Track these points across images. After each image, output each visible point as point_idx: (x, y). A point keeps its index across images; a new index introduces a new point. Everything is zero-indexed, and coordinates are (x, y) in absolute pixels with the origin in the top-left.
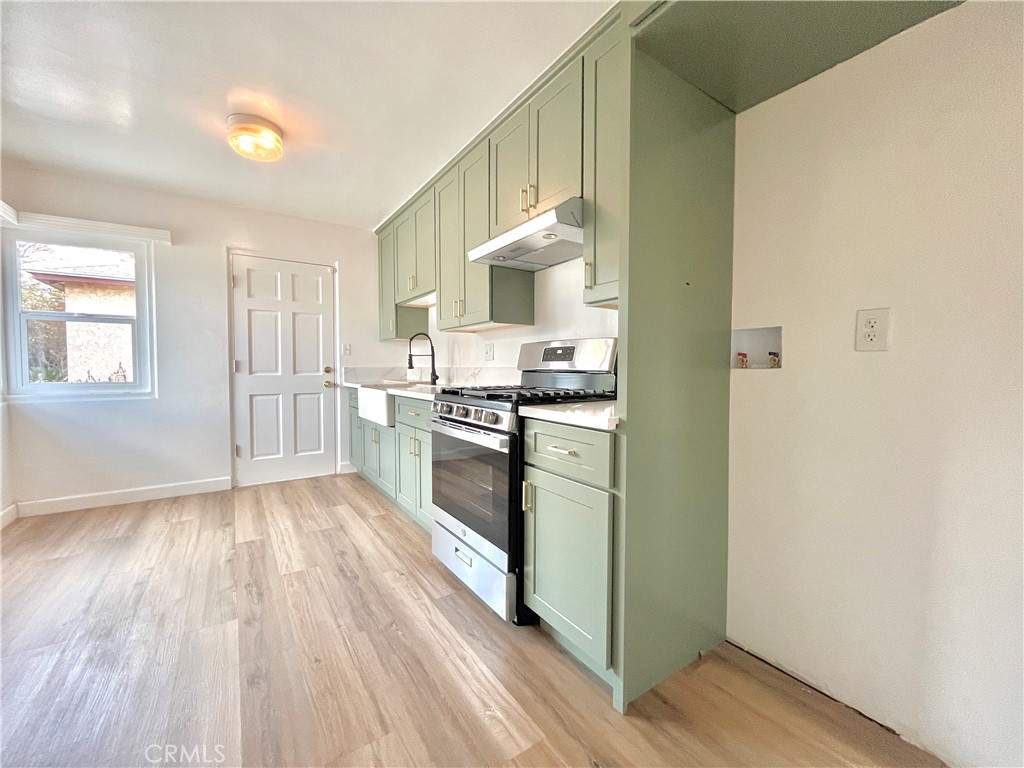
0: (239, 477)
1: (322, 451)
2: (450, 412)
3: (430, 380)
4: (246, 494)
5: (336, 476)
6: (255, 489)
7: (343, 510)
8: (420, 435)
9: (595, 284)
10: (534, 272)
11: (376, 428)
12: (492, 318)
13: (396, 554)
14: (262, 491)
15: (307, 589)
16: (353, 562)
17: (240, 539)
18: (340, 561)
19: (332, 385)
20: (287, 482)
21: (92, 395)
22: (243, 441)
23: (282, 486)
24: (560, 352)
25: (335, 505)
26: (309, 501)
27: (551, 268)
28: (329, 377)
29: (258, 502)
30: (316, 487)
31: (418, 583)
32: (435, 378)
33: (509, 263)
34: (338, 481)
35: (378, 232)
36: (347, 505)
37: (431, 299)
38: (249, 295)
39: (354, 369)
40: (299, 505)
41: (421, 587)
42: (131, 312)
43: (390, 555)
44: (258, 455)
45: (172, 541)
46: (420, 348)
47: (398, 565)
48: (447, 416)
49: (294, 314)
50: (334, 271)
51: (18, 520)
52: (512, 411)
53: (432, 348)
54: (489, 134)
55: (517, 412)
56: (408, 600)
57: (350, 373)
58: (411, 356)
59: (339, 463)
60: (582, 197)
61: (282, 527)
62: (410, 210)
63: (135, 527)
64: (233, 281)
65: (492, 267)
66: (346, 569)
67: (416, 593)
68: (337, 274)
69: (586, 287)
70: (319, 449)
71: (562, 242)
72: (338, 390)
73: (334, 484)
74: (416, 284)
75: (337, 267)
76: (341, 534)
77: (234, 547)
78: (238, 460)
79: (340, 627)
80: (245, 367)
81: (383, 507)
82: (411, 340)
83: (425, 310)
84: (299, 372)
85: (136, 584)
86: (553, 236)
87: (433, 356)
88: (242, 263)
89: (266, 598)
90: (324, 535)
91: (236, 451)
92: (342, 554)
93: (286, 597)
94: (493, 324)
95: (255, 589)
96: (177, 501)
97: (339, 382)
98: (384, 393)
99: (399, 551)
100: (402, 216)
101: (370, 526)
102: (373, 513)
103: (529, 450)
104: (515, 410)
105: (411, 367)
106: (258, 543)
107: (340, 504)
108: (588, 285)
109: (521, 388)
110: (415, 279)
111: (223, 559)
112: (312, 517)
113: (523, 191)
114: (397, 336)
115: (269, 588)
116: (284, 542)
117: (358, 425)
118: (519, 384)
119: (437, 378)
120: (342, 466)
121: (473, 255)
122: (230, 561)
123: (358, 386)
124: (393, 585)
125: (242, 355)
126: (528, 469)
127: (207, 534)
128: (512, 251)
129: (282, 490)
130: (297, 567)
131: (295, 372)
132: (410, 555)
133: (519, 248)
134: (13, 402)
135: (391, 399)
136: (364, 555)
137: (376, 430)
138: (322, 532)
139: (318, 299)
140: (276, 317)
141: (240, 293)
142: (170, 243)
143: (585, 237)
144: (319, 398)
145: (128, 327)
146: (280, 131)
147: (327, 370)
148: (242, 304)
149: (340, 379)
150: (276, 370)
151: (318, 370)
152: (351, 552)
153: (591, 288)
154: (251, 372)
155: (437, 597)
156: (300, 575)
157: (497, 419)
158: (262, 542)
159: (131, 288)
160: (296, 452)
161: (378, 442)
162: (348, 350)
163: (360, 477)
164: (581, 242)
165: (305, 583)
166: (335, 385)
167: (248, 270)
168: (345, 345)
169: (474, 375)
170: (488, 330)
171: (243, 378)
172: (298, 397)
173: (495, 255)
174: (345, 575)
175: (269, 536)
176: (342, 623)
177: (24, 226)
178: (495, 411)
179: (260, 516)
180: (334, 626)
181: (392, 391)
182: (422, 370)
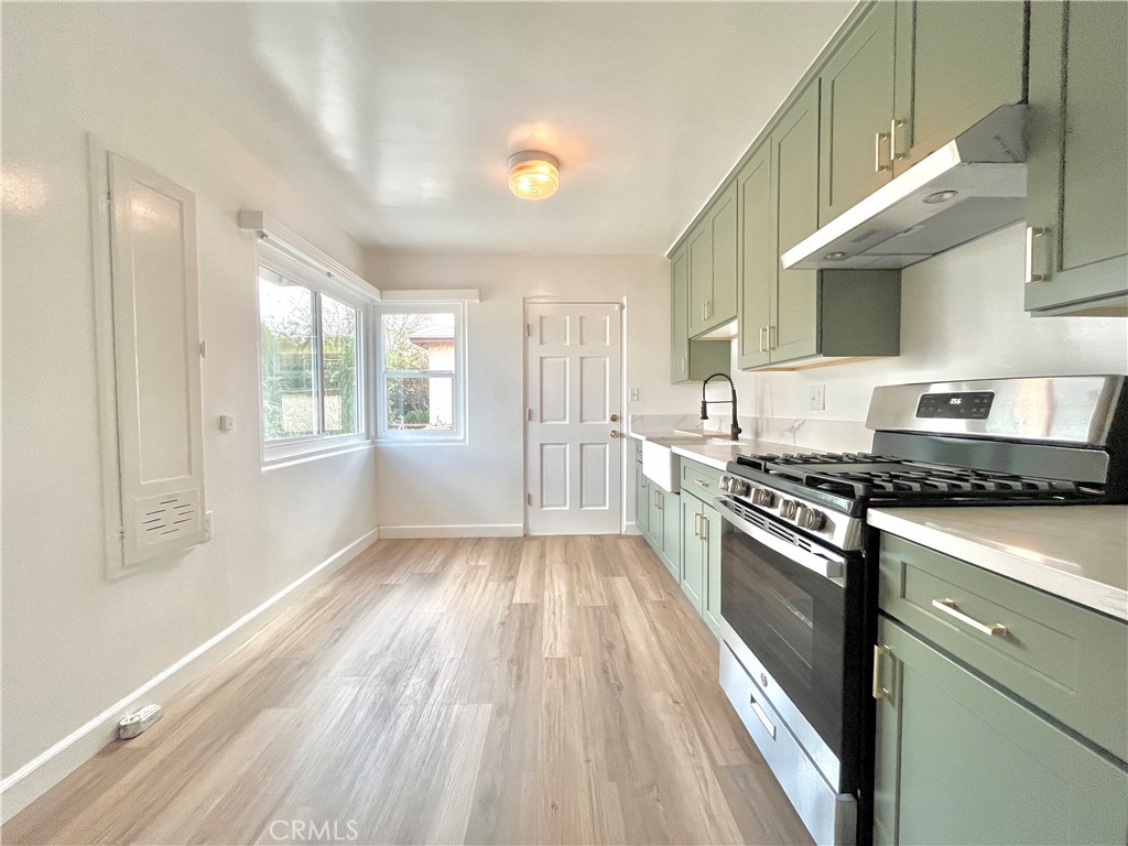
0: (531, 526)
1: (607, 508)
2: (747, 493)
3: (729, 432)
4: (535, 544)
5: (620, 536)
6: (543, 540)
7: (621, 584)
8: (708, 512)
9: (1061, 268)
10: (898, 270)
11: (660, 492)
12: (821, 350)
13: (672, 666)
14: (548, 543)
15: (565, 686)
16: (620, 663)
17: (517, 600)
18: (607, 655)
19: (617, 435)
20: (573, 537)
21: (425, 441)
22: (534, 491)
23: (568, 541)
24: (957, 401)
25: (614, 576)
26: (588, 564)
27: (936, 258)
28: (615, 426)
29: (542, 556)
30: (597, 548)
31: (698, 729)
32: (736, 431)
33: (853, 262)
34: (622, 543)
35: (671, 256)
36: (626, 579)
37: (733, 328)
38: (541, 343)
39: (641, 417)
40: (578, 567)
41: (700, 734)
42: (451, 367)
43: (664, 665)
44: (547, 506)
45: (465, 586)
46: (717, 392)
47: (671, 683)
48: (743, 498)
49: (582, 358)
50: (622, 307)
51: (379, 540)
52: (854, 514)
53: (734, 392)
54: (818, 72)
55: (864, 516)
56: (679, 752)
57: (637, 421)
58: (704, 403)
59: (625, 523)
60: (1025, 101)
61: (557, 593)
62: (706, 218)
63: (445, 564)
64: (528, 329)
65: (821, 272)
66: (610, 671)
67: (691, 743)
68: (625, 311)
69: (1035, 278)
70: (604, 504)
71: (971, 203)
72: (625, 440)
73: (617, 547)
74: (712, 312)
75: (625, 303)
76: (613, 616)
77: (510, 605)
78: (529, 507)
79: (588, 761)
80: (537, 416)
81: (665, 591)
82: (706, 382)
83: (727, 342)
84: (586, 420)
85: (427, 630)
86: (947, 196)
87: (734, 402)
88: (537, 310)
89: (522, 684)
90: (595, 614)
91: (528, 499)
92: (610, 646)
93: (541, 689)
94: (822, 359)
95: (516, 668)
96: (479, 542)
97: (625, 432)
98: (669, 450)
99: (677, 661)
100: (697, 229)
101: (647, 614)
102: (652, 595)
103: (889, 591)
104: (859, 513)
105: (705, 417)
106: (531, 607)
107: (619, 575)
108: (1042, 273)
109: (874, 460)
110: (712, 305)
111: (497, 622)
112: (588, 588)
113: (882, 136)
114: (690, 378)
115: (528, 671)
116: (554, 613)
117: (643, 484)
118: (869, 451)
119: (740, 431)
120: (627, 525)
121: (790, 258)
122: (503, 623)
123: (643, 438)
124: (663, 717)
125: (534, 405)
126: (888, 627)
127: (492, 586)
128: (858, 240)
129: (566, 546)
130: (561, 652)
131: (582, 421)
132: (690, 672)
133: (873, 232)
134: (379, 445)
135: (676, 459)
136: (634, 655)
137: (659, 493)
138: (594, 608)
139: (605, 340)
140: (565, 362)
141: (534, 340)
142: (478, 301)
143: (1032, 180)
144: (605, 449)
145: (448, 381)
146: (555, 161)
147: (614, 419)
148: (536, 351)
149: (626, 428)
150: (564, 418)
151: (604, 418)
152: (620, 647)
153: (1047, 278)
154: (542, 421)
155: (721, 762)
156: (561, 662)
157: (824, 524)
158: (536, 607)
159: (449, 344)
160: (581, 507)
161: (662, 508)
162: (636, 395)
163: (646, 542)
164: (1024, 194)
165: (564, 677)
166: (621, 435)
167: (541, 317)
168: (632, 390)
169: (793, 430)
170: (815, 366)
171: (534, 425)
172: (584, 447)
173: (827, 252)
174: (608, 680)
175: (542, 601)
176: (592, 756)
177: (387, 301)
178: (821, 509)
179: (540, 575)
180: (583, 759)
181: (677, 450)
182: (721, 419)
